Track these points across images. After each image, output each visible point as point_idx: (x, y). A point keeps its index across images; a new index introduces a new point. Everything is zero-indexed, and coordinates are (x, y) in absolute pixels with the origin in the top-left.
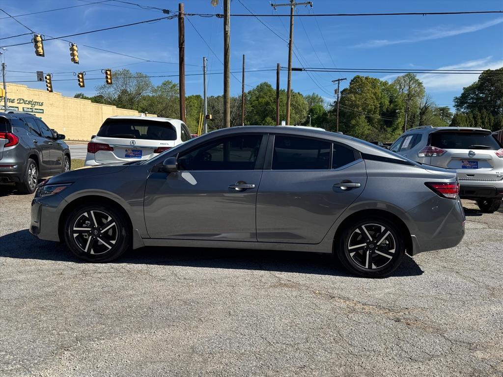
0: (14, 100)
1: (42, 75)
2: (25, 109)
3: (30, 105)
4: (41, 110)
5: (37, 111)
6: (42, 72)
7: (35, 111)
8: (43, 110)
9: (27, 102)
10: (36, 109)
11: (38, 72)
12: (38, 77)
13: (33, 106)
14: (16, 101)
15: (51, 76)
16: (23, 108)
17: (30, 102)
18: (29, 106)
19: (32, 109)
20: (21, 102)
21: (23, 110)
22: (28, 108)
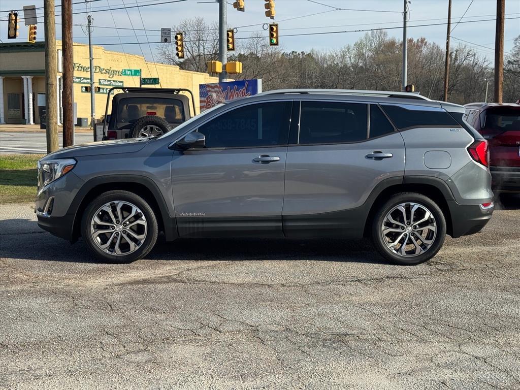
1: (169, 34)
2: (101, 81)
3: (108, 75)
4: (120, 82)
5: (116, 83)
6: (169, 30)
7: (114, 84)
8: (122, 82)
9: (104, 71)
10: (114, 81)
11: (163, 30)
12: (162, 36)
13: (111, 76)
15: (184, 36)
16: (99, 80)
17: (107, 71)
18: (106, 77)
19: (108, 81)
20: (98, 70)
21: (100, 82)
22: (106, 80)
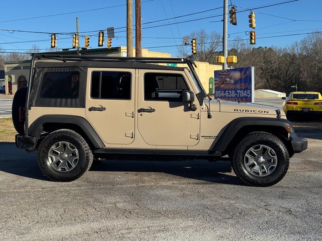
1: (188, 40)
11: (184, 38)
12: (183, 42)
15: (197, 41)
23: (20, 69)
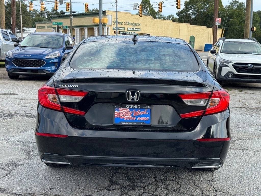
0: (122, 23)
1: (137, 5)
5: (136, 30)
7: (135, 30)
8: (140, 29)
12: (134, 7)
13: (134, 26)
14: (123, 24)
16: (128, 28)
17: (132, 24)
20: (127, 24)
22: (131, 28)
23: (45, 28)
